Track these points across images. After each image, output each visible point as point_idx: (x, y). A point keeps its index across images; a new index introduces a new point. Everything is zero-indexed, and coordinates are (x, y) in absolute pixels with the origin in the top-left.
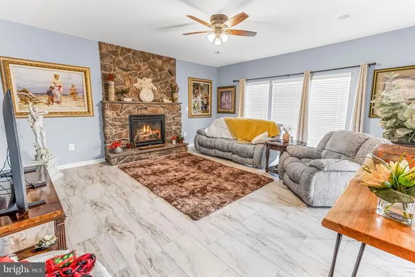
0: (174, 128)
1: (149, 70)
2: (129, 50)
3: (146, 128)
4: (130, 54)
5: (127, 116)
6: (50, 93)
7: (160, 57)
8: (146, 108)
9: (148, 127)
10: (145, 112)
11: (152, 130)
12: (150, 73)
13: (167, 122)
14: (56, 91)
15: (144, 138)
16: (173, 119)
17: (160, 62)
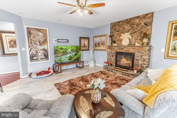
0: (140, 62)
1: (130, 28)
2: (120, 22)
3: (124, 59)
4: (121, 23)
5: (115, 52)
6: (99, 44)
7: (138, 17)
8: (123, 49)
9: (125, 59)
10: (122, 51)
11: (127, 61)
12: (130, 30)
13: (136, 57)
14: (100, 44)
15: (123, 64)
16: (141, 56)
17: (137, 21)
